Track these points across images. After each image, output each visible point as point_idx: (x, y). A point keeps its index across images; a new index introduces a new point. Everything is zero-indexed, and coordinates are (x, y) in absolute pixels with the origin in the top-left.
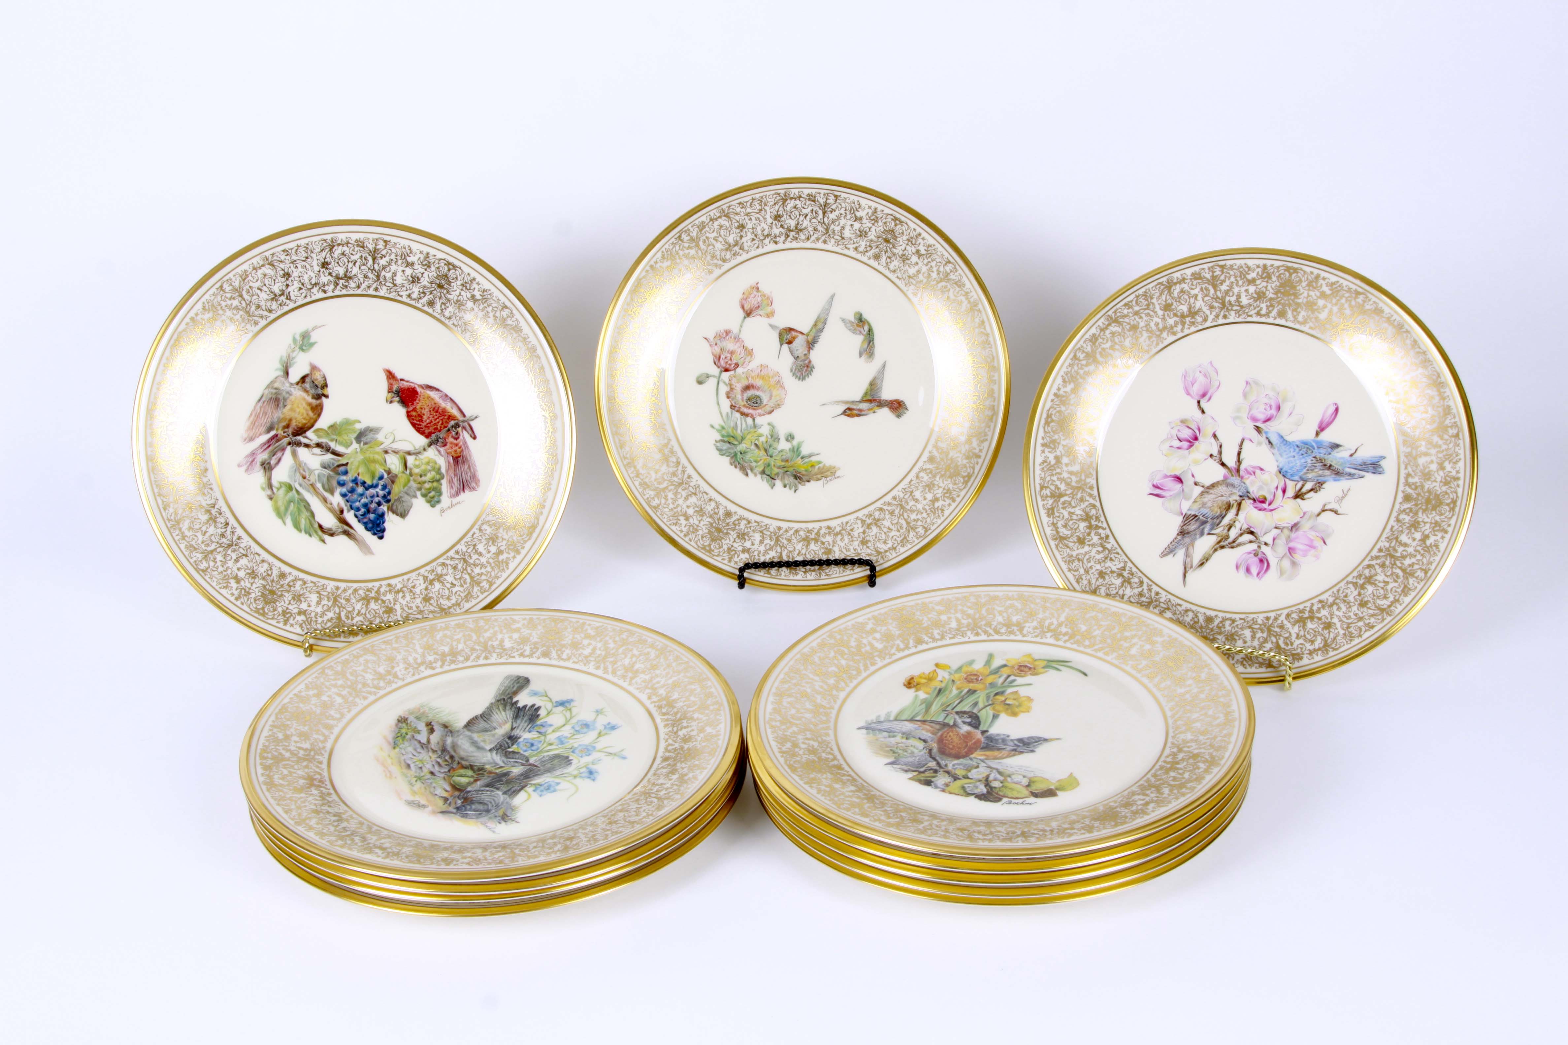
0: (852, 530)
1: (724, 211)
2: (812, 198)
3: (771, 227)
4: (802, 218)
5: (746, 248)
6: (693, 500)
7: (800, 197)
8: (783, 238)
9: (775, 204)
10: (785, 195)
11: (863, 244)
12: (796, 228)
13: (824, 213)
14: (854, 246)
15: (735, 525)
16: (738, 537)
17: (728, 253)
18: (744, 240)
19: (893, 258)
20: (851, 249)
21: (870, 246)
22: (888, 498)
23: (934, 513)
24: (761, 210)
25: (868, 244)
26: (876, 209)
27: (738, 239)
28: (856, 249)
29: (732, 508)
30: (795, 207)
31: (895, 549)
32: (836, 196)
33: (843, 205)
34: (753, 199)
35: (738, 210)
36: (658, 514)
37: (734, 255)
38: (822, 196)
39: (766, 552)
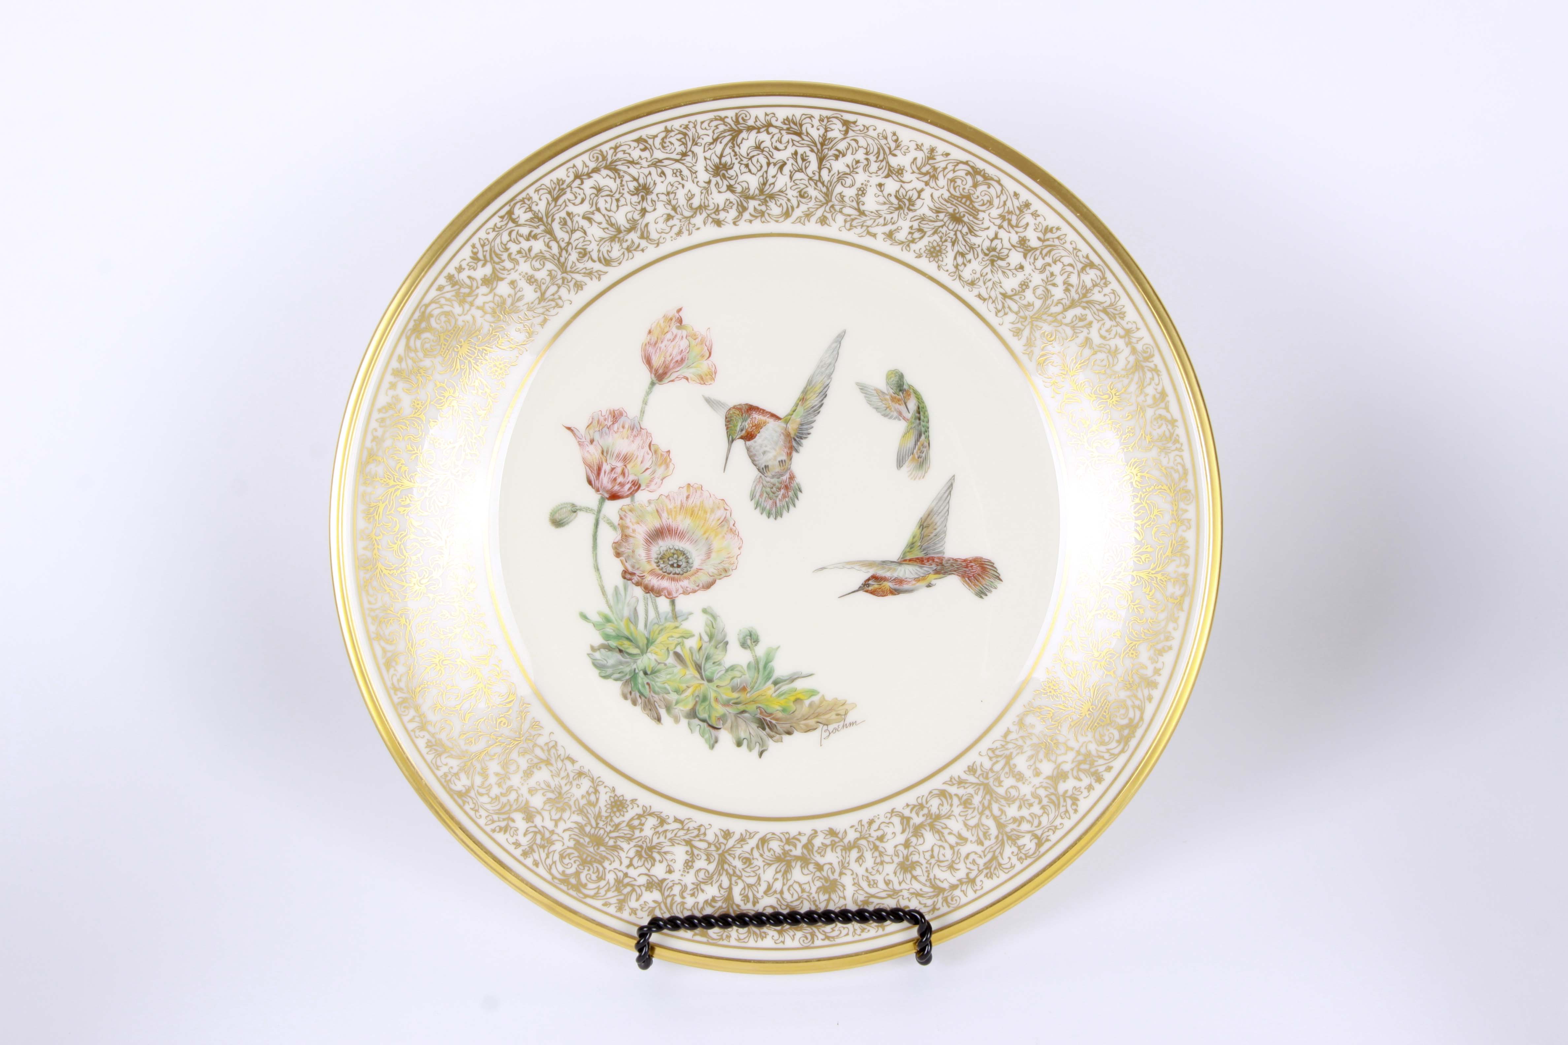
0: (881, 839)
1: (604, 158)
2: (795, 128)
3: (706, 190)
4: (773, 170)
5: (654, 235)
6: (543, 775)
7: (769, 125)
8: (733, 213)
9: (715, 140)
10: (737, 122)
11: (905, 225)
12: (762, 191)
13: (821, 160)
14: (887, 229)
15: (632, 828)
16: (639, 854)
17: (616, 246)
18: (649, 218)
19: (970, 256)
20: (880, 237)
21: (920, 230)
22: (958, 769)
23: (1057, 806)
24: (684, 154)
25: (916, 225)
26: (932, 150)
27: (637, 216)
28: (890, 235)
29: (626, 790)
30: (758, 147)
31: (972, 881)
32: (846, 123)
33: (862, 142)
34: (667, 131)
35: (636, 154)
36: (467, 808)
37: (628, 249)
38: (816, 122)
39: (698, 887)
